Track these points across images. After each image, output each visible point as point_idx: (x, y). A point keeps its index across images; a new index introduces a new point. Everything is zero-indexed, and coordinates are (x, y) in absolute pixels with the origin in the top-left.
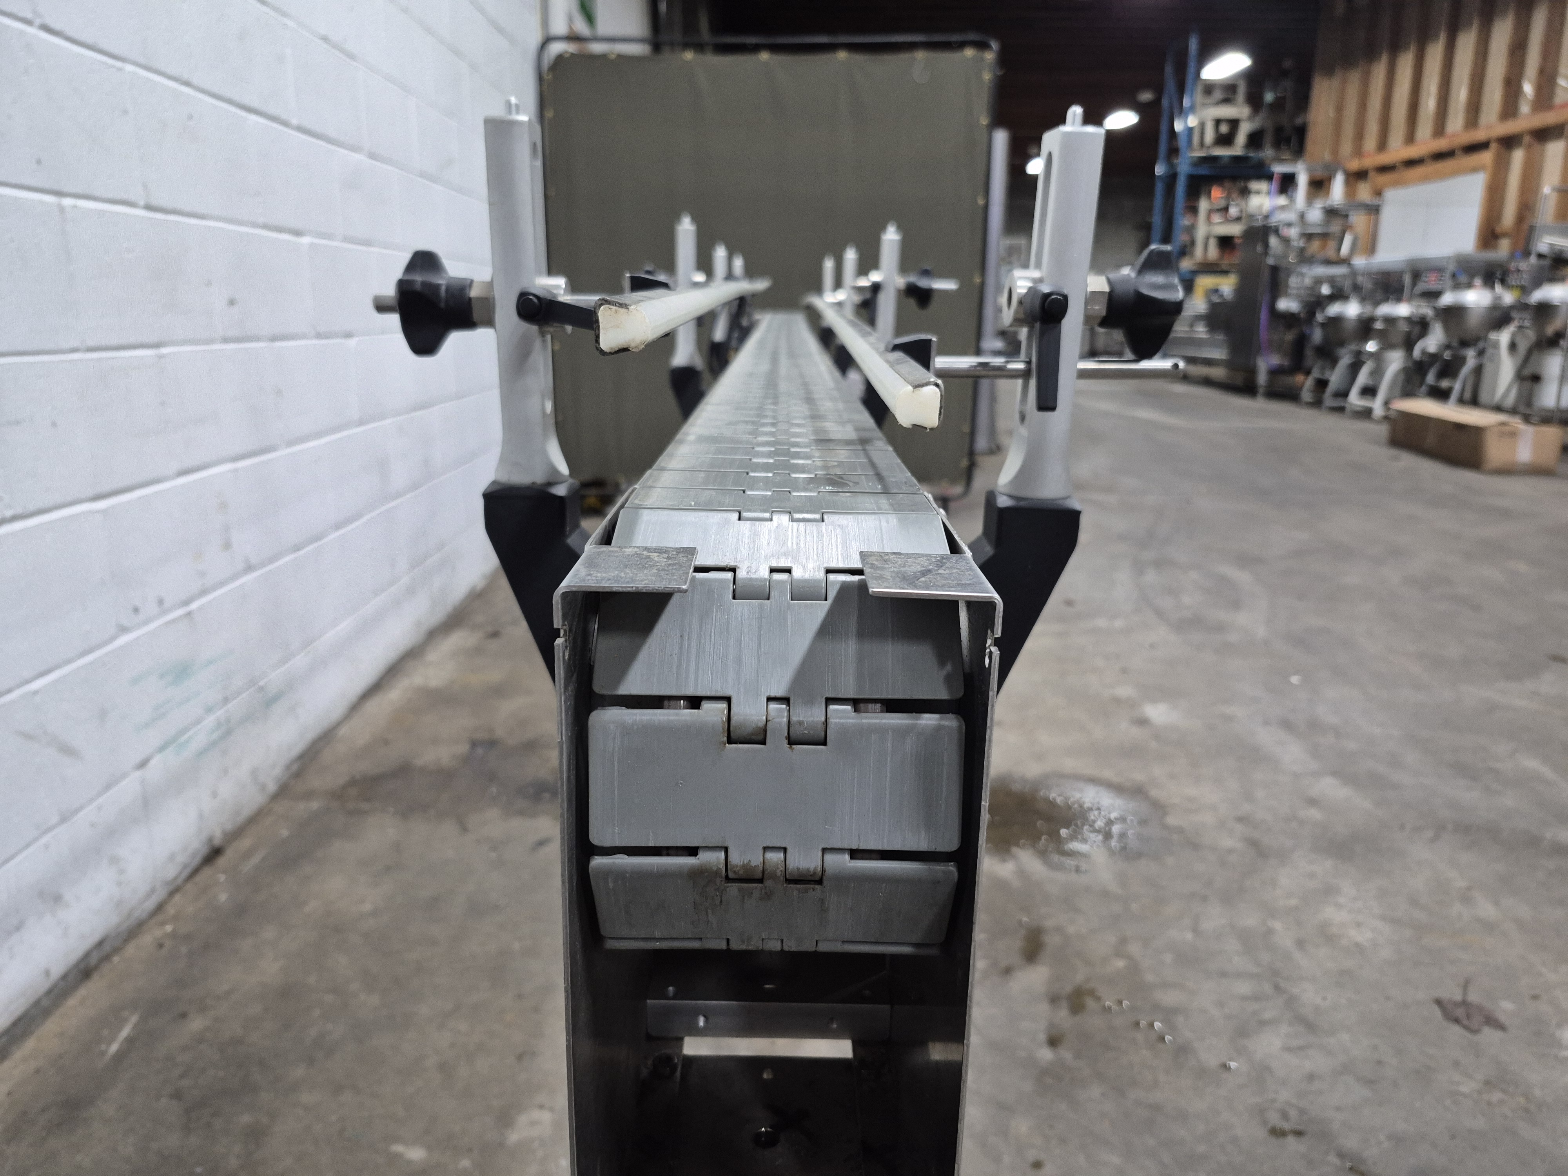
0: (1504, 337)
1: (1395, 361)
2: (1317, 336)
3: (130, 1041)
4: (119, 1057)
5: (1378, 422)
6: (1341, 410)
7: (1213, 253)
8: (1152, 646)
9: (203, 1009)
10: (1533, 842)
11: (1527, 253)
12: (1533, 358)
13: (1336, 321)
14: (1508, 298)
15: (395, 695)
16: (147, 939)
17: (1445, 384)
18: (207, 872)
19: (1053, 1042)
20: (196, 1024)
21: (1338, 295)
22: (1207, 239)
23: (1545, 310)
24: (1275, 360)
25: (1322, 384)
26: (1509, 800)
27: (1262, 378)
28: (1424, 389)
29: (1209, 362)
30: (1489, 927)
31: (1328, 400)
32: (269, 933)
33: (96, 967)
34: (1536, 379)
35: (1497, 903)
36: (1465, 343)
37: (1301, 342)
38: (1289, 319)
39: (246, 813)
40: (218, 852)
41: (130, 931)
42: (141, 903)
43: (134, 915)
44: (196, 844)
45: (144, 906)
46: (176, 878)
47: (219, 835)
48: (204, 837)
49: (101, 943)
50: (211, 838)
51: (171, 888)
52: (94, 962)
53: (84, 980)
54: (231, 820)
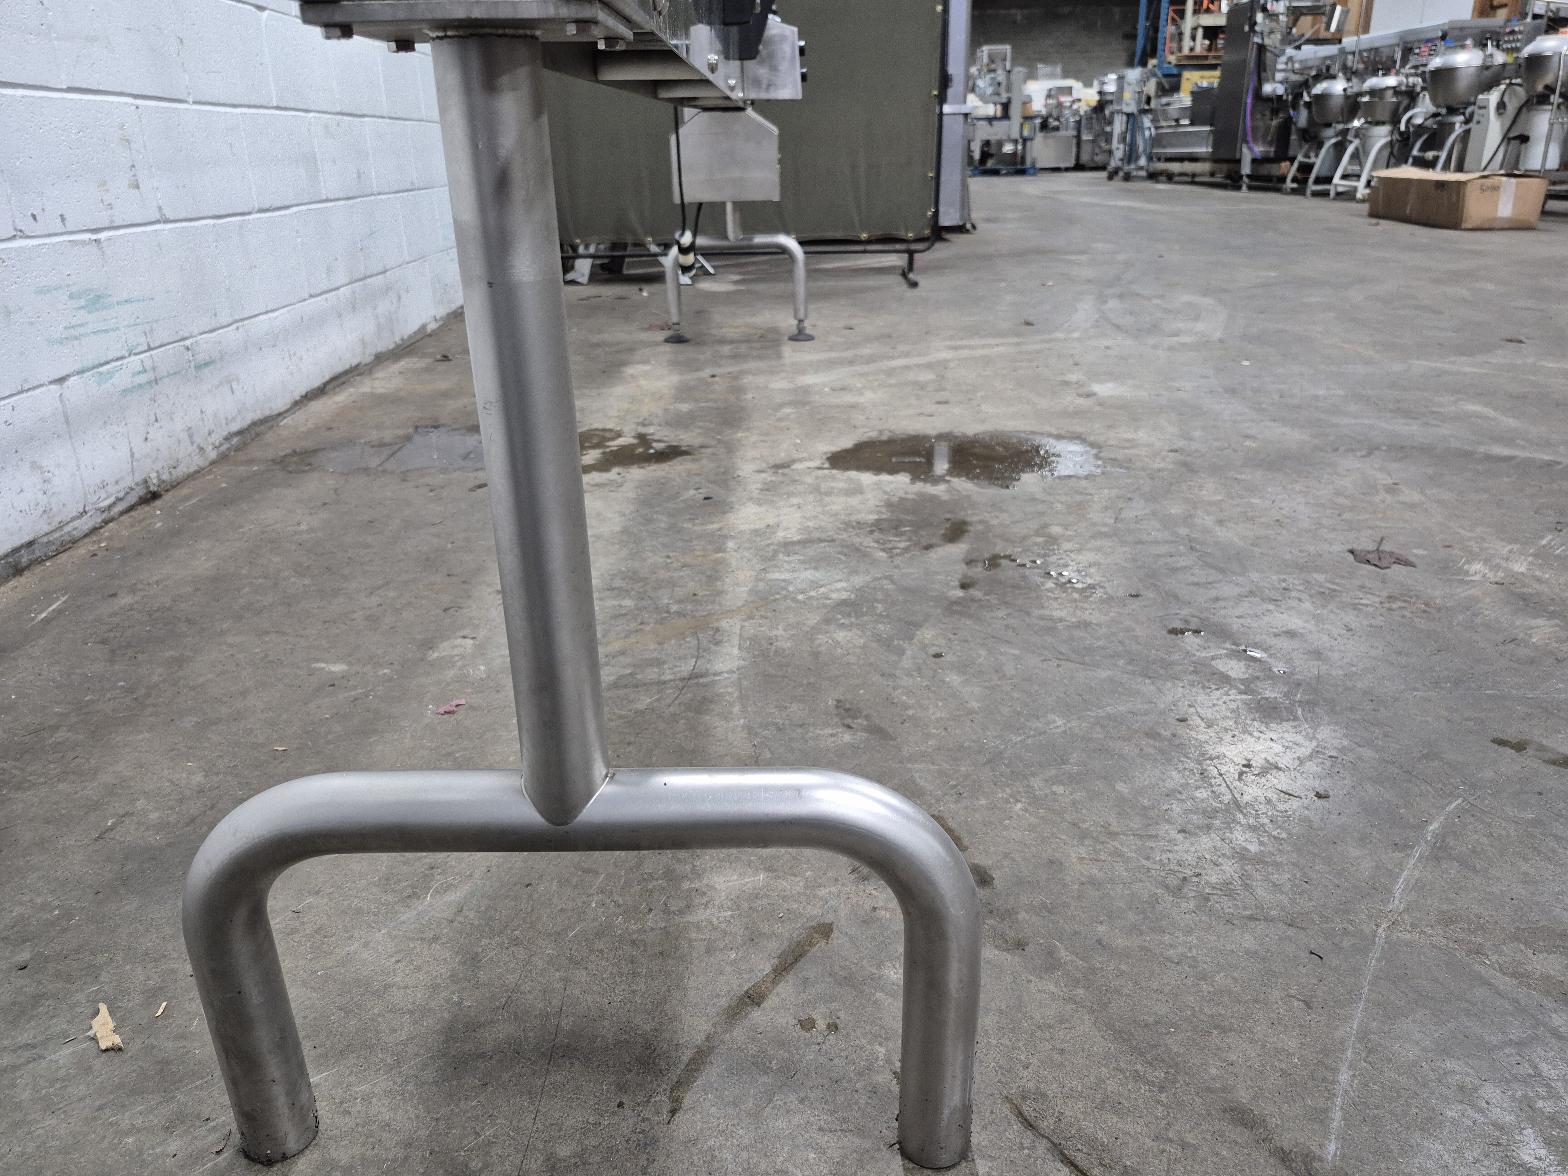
0: (1493, 98)
1: (1381, 136)
2: (1302, 118)
3: (59, 612)
4: (47, 621)
5: (1363, 201)
6: (1325, 194)
7: (1201, 44)
8: (1107, 348)
9: (133, 590)
10: (1467, 455)
11: (1524, 16)
12: (1523, 116)
13: (1322, 98)
14: (1500, 58)
15: (341, 398)
16: (82, 551)
17: (1430, 155)
18: (145, 509)
19: (964, 586)
20: (126, 600)
21: (1326, 74)
22: (1195, 29)
23: (1537, 63)
24: (1259, 149)
25: (1306, 169)
26: (1445, 430)
27: (1246, 169)
28: (1410, 160)
29: (1193, 159)
30: (1412, 506)
31: (1312, 187)
32: (204, 545)
33: (28, 567)
34: (1524, 139)
35: (1422, 492)
36: (1452, 110)
37: (1287, 125)
38: (1276, 104)
39: (183, 470)
40: (154, 496)
41: (62, 545)
42: (74, 519)
43: (66, 529)
44: (129, 482)
45: (76, 523)
46: (110, 507)
47: (155, 481)
48: (139, 478)
49: (30, 544)
50: (145, 482)
51: (105, 516)
52: (24, 561)
53: (14, 575)
54: (166, 471)
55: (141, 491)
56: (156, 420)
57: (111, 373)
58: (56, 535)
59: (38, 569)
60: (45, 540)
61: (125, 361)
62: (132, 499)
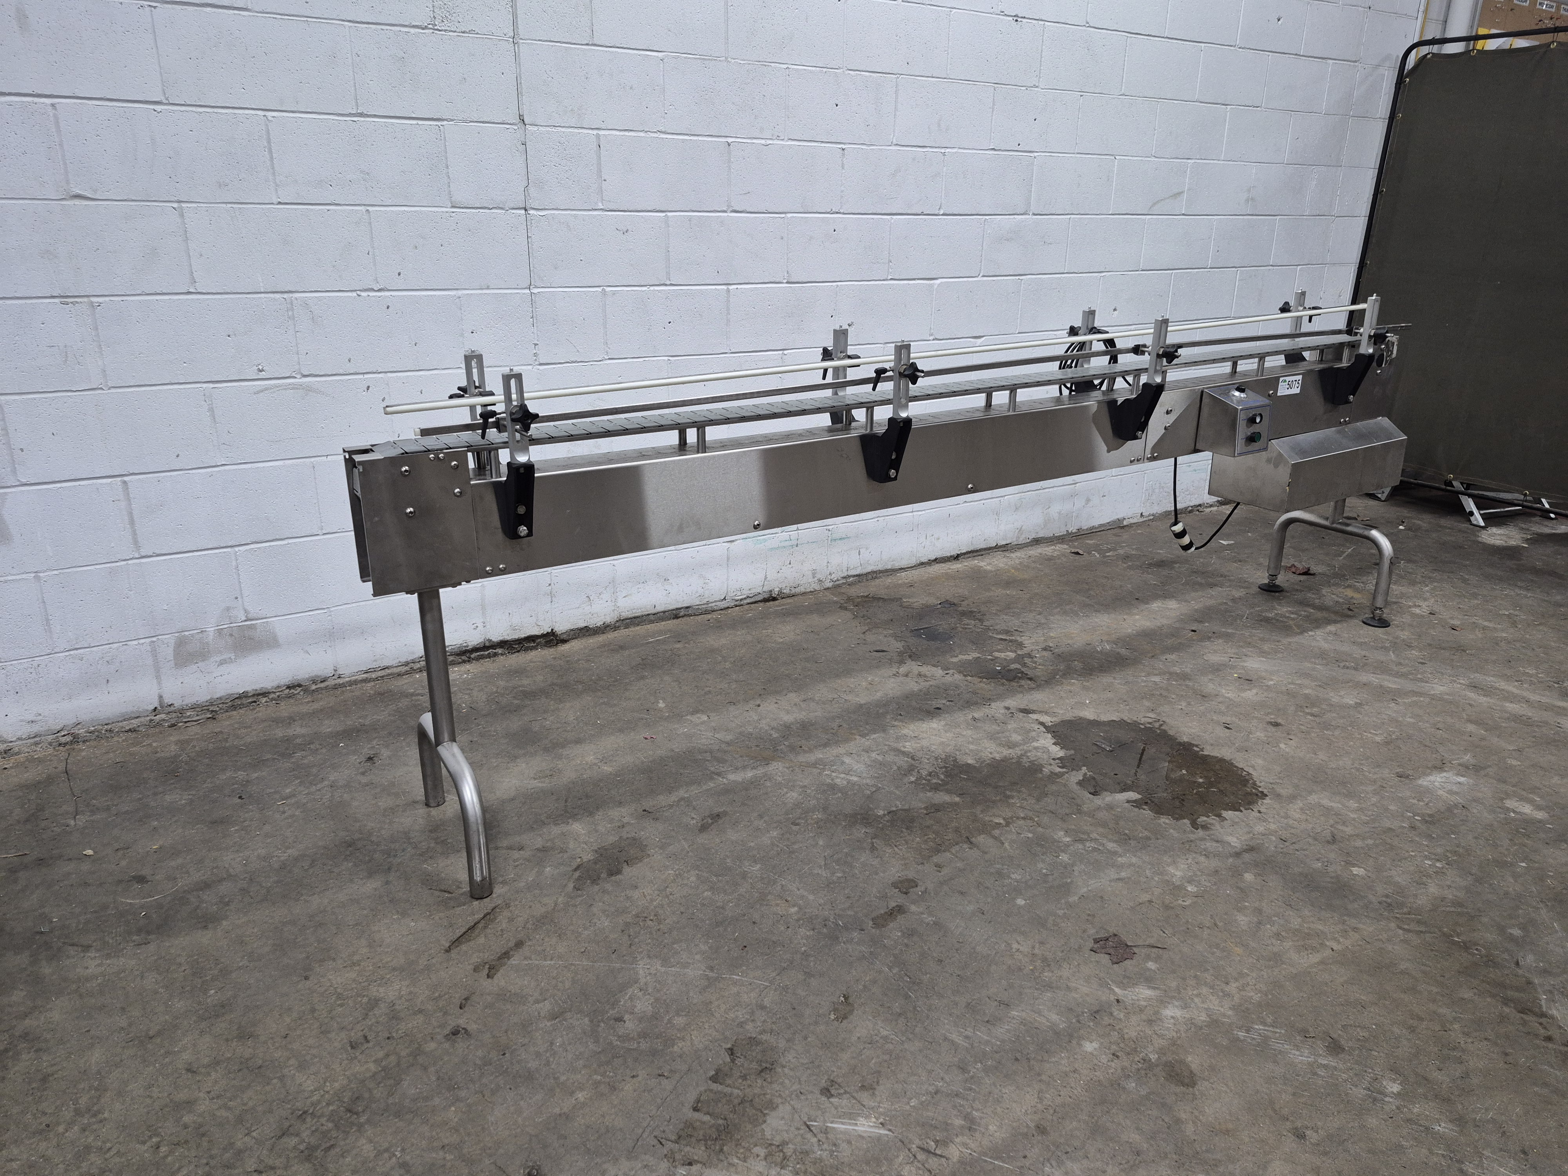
18: (766, 604)
33: (682, 617)
39: (802, 589)
40: (774, 599)
41: (706, 611)
42: (715, 601)
43: (710, 605)
44: (759, 590)
45: (718, 603)
46: (741, 600)
47: (777, 593)
48: (766, 589)
49: (687, 607)
50: (771, 591)
51: (737, 603)
52: (682, 614)
53: (674, 619)
54: (788, 588)
55: (766, 596)
56: (790, 564)
57: (765, 540)
58: (703, 606)
59: (685, 618)
60: (697, 607)
61: (777, 535)
62: (760, 598)
